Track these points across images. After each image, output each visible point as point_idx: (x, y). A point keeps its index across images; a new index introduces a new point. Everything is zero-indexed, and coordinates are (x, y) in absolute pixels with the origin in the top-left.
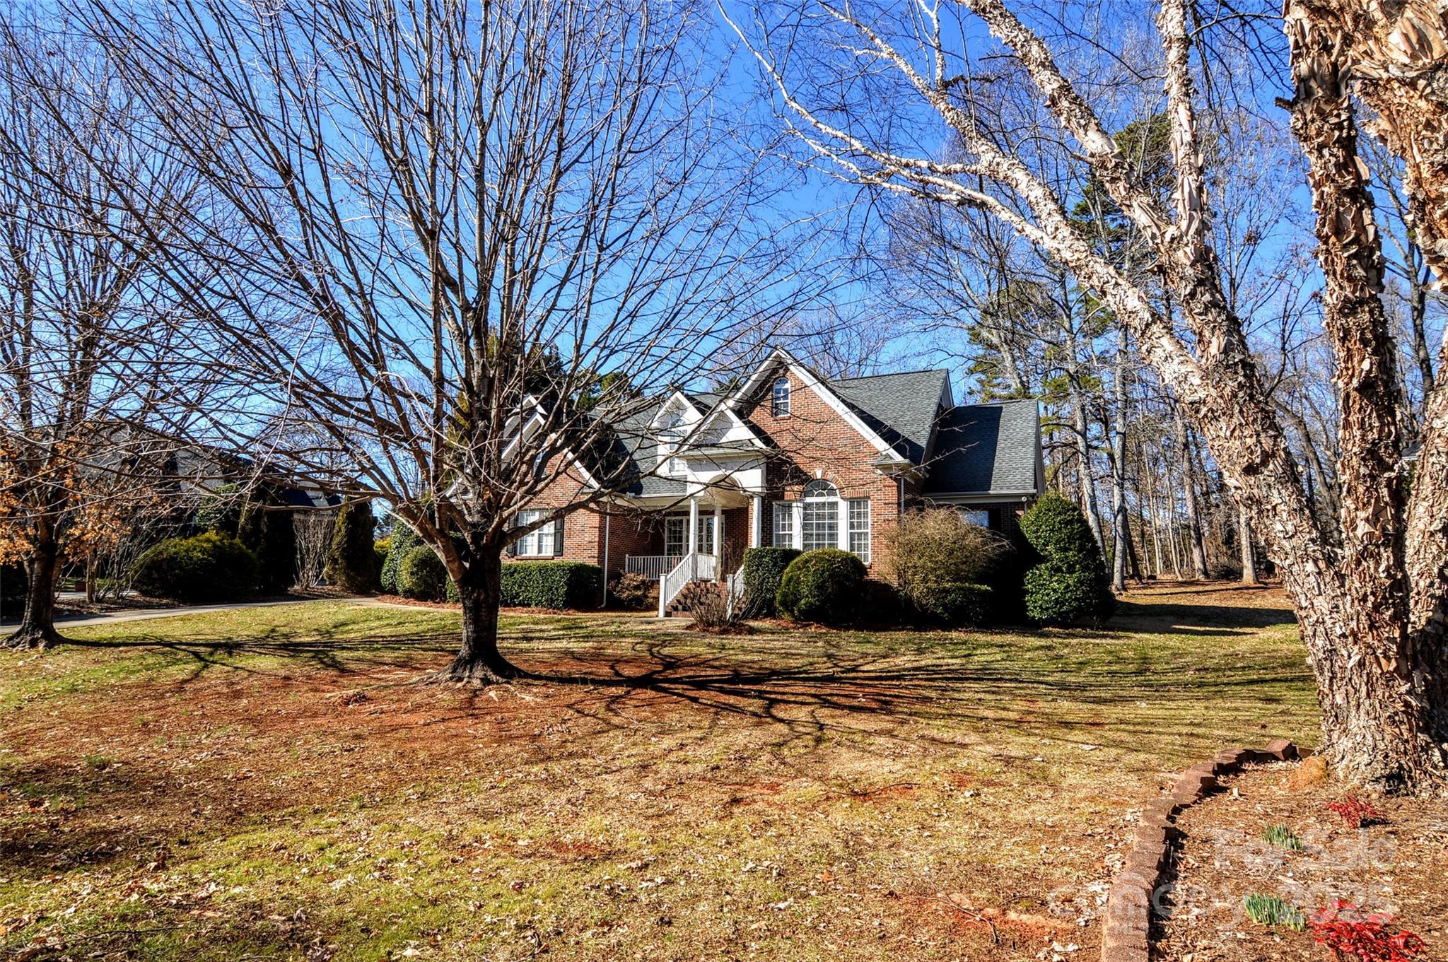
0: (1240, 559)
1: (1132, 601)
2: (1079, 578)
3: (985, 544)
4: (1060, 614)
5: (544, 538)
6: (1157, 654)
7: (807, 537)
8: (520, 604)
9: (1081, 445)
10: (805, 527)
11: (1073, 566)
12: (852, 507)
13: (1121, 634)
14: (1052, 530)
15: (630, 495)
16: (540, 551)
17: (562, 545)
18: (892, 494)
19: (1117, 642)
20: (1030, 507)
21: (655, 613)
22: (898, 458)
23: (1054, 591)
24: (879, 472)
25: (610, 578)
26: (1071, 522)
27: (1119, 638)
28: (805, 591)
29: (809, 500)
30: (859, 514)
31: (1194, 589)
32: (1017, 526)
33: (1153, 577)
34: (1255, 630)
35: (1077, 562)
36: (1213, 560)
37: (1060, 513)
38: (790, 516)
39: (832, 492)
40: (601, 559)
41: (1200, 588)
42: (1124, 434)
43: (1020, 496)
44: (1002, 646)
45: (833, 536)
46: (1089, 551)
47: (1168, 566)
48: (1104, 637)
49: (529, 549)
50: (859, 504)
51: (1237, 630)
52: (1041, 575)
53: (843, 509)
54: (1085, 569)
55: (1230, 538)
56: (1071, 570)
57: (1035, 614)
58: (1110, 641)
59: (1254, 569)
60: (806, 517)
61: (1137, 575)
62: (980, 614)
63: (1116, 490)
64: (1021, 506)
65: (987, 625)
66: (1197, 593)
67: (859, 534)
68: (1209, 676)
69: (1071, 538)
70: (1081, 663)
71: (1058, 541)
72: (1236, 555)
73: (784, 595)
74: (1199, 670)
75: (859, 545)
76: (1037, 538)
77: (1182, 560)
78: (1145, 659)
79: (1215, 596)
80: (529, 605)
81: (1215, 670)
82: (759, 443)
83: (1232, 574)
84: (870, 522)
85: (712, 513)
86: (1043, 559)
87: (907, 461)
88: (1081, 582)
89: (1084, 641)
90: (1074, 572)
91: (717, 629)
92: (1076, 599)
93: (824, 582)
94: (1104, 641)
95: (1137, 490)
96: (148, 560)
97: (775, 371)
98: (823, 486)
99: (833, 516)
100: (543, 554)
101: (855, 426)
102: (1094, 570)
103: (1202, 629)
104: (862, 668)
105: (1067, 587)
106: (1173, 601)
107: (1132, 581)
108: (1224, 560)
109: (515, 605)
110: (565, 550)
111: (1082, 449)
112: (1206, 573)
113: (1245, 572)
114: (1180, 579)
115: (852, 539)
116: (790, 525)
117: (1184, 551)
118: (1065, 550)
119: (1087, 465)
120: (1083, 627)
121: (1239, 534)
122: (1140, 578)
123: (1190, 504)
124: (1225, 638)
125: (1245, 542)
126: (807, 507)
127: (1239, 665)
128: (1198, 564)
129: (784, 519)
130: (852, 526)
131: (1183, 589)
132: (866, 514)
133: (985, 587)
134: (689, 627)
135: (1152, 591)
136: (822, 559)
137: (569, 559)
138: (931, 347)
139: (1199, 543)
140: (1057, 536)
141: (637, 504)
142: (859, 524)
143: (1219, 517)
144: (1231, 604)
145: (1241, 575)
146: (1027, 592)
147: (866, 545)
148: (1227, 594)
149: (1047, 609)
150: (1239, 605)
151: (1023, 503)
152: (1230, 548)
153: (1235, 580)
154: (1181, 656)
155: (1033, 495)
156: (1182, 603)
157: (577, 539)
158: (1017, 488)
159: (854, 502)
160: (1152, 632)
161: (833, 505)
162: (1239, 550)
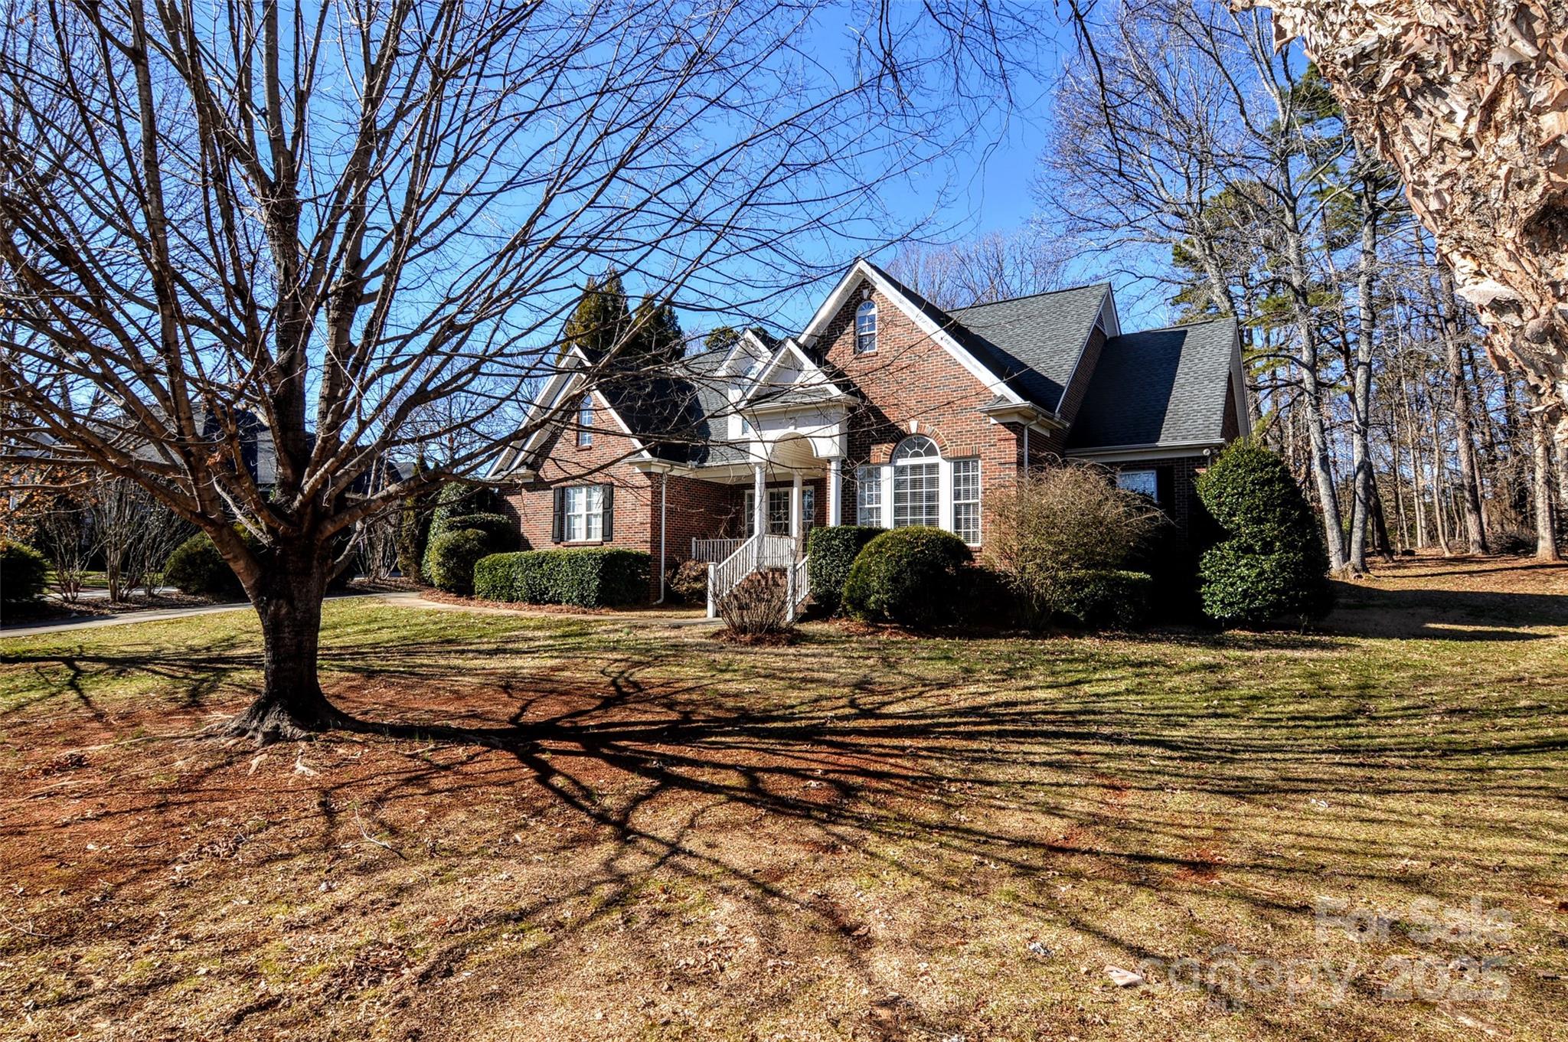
0: (1534, 528)
1: (1375, 585)
2: (1279, 561)
3: (1129, 515)
4: (1250, 612)
5: (593, 520)
6: (1388, 676)
7: (898, 511)
8: (550, 601)
9: (1308, 384)
10: (898, 498)
11: (1272, 543)
12: (957, 470)
13: (1341, 640)
14: (1241, 494)
15: (691, 464)
16: (588, 535)
17: (611, 528)
18: (1011, 451)
19: (1326, 654)
20: (1214, 462)
21: (704, 612)
22: (1016, 400)
23: (1242, 579)
24: (993, 421)
25: (667, 568)
26: (1269, 482)
27: (1332, 647)
28: (875, 584)
29: (901, 462)
30: (966, 479)
31: (1465, 568)
32: (1194, 488)
33: (1411, 553)
34: (1552, 629)
35: (1276, 537)
36: (1498, 527)
37: (1254, 470)
38: (878, 485)
39: (931, 451)
40: (655, 543)
41: (1475, 567)
42: (1369, 365)
43: (1202, 447)
44: (1141, 665)
45: (932, 510)
46: (1295, 523)
47: (1432, 536)
48: (1311, 645)
49: (577, 533)
50: (966, 464)
51: (1525, 630)
52: (1223, 557)
53: (946, 472)
54: (1288, 547)
55: (1522, 501)
56: (1268, 549)
57: (1216, 611)
58: (1315, 654)
59: (1554, 540)
60: (898, 485)
61: (1386, 549)
62: (1130, 613)
63: (1357, 439)
64: (1202, 461)
65: (1141, 628)
66: (1470, 573)
67: (968, 505)
68: (1467, 725)
69: (1269, 506)
70: (1253, 698)
71: (1249, 510)
72: (1528, 520)
73: (852, 589)
74: (1451, 712)
75: (967, 520)
76: (1219, 505)
77: (1454, 529)
78: (1364, 689)
79: (1495, 577)
80: (559, 603)
81: (1480, 714)
82: (835, 391)
83: (1523, 546)
84: (980, 488)
85: (790, 484)
86: (1226, 535)
87: (1028, 403)
88: (1282, 567)
89: (1275, 653)
90: (1272, 552)
91: (748, 637)
92: (1274, 591)
93: (900, 572)
94: (1308, 654)
95: (1391, 440)
96: (183, 555)
97: (858, 292)
98: (920, 444)
99: (933, 482)
100: (592, 540)
101: (960, 360)
102: (1304, 549)
103: (1471, 628)
104: (886, 710)
105: (1259, 574)
106: (1433, 585)
107: (1379, 559)
108: (1512, 528)
109: (546, 603)
110: (615, 534)
111: (1309, 387)
112: (1484, 547)
113: (1541, 544)
114: (1447, 555)
115: (957, 512)
116: (878, 497)
117: (1454, 518)
118: (1259, 521)
119: (1316, 409)
120: (1286, 628)
121: (1533, 494)
122: (1391, 553)
123: (1463, 456)
124: (1503, 645)
125: (1541, 505)
126: (900, 471)
127: (1523, 703)
128: (1474, 535)
129: (871, 489)
130: (957, 496)
131: (1450, 569)
132: (975, 478)
133: (1142, 575)
134: (717, 635)
135: (1406, 572)
136: (901, 541)
137: (618, 545)
138: (1112, 268)
139: (1477, 509)
140: (1248, 501)
141: (702, 475)
142: (967, 491)
143: (1505, 473)
144: (1518, 589)
145: (1535, 548)
146: (1204, 581)
147: (975, 520)
148: (1512, 575)
149: (1231, 604)
150: (1530, 591)
151: (1205, 458)
152: (1521, 513)
153: (1526, 554)
154: (1427, 681)
155: (1220, 447)
156: (1446, 587)
157: (628, 520)
158: (1196, 437)
159: (961, 463)
160: (1388, 636)
161: (933, 468)
162: (1533, 516)
